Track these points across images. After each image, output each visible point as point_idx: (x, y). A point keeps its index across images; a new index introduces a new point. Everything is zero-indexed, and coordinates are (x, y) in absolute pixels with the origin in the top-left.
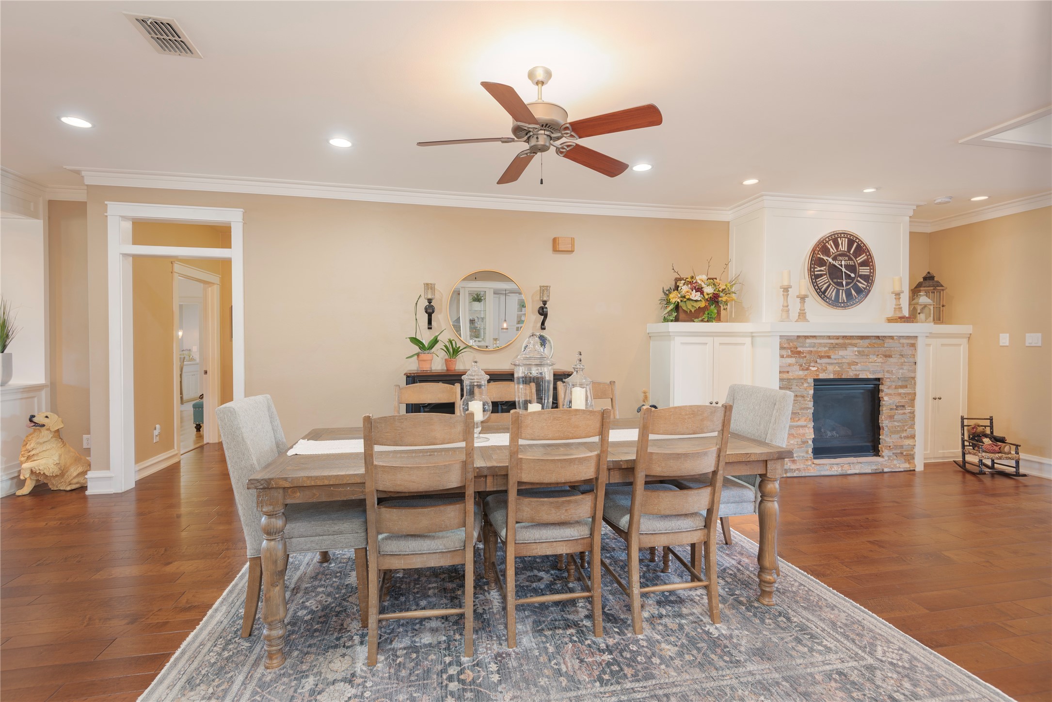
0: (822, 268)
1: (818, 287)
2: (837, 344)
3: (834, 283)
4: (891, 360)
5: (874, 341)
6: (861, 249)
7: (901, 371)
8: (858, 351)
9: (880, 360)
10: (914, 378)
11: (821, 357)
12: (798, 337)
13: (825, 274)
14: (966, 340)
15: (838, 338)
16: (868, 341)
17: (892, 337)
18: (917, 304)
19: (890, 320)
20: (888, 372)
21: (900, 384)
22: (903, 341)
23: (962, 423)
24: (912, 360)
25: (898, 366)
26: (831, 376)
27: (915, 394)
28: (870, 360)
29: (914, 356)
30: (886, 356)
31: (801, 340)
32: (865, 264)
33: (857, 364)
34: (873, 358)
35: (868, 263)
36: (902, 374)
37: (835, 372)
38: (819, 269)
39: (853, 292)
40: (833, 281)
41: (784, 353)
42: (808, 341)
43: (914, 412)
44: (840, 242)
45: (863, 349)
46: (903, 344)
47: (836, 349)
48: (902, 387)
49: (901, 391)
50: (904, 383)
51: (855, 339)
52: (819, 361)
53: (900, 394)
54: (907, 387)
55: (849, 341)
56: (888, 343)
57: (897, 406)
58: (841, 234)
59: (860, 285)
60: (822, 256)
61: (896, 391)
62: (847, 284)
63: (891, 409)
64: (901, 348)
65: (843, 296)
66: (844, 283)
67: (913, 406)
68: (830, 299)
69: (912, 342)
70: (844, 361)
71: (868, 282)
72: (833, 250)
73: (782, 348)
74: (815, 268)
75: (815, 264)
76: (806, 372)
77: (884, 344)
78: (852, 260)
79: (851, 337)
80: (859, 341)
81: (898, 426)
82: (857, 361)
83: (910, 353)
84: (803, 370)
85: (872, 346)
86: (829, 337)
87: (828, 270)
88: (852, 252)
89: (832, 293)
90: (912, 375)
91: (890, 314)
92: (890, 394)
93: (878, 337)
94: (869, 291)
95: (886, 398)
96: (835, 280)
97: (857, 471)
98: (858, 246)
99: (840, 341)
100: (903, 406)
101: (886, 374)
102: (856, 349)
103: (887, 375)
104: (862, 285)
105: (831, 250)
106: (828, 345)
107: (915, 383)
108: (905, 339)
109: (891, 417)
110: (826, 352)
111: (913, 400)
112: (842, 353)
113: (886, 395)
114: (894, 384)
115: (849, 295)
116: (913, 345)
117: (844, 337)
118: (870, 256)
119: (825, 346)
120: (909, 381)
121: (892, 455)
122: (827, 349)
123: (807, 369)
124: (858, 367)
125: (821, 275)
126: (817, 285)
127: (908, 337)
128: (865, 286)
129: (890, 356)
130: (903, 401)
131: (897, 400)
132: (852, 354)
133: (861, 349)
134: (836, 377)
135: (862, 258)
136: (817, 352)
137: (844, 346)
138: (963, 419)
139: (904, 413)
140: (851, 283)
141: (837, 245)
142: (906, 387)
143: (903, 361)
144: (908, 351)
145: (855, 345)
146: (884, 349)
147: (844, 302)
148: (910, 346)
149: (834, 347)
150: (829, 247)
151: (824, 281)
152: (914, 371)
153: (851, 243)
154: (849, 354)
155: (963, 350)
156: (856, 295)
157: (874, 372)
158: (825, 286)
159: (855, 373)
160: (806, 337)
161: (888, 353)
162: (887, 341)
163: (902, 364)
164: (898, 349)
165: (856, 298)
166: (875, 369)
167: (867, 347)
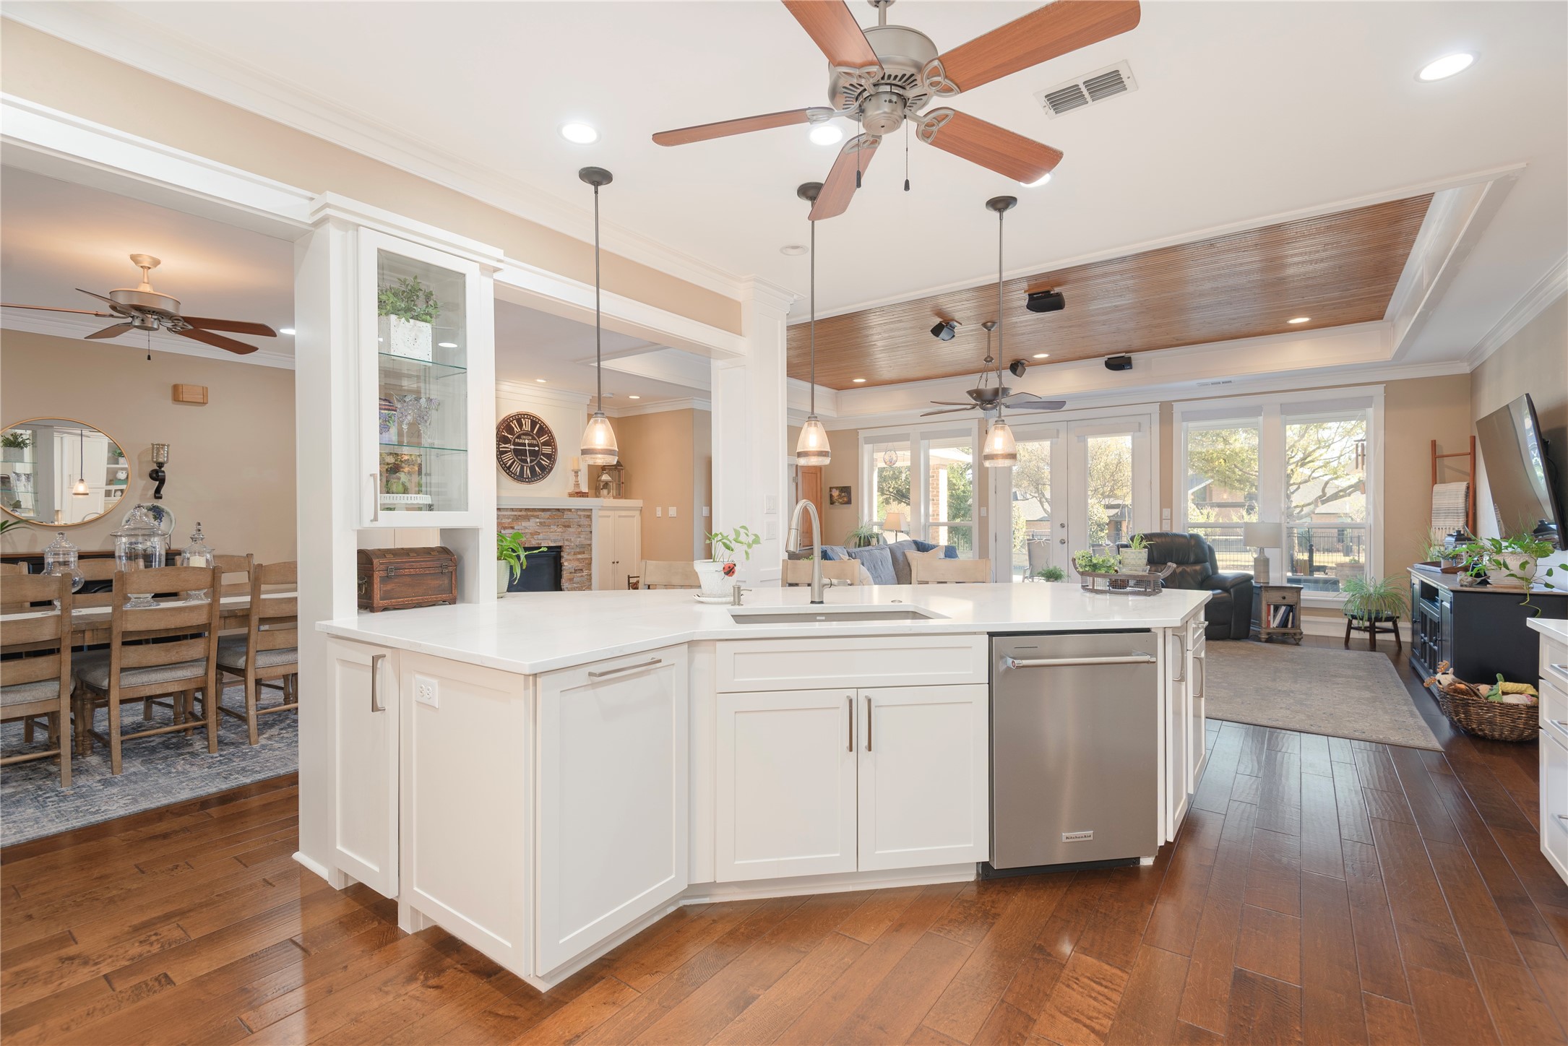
0: (507, 446)
2: (520, 516)
3: (518, 459)
4: (570, 529)
5: (554, 513)
6: (544, 430)
7: (579, 539)
8: (540, 522)
9: (559, 530)
10: (590, 545)
11: (505, 528)
13: (510, 451)
14: (638, 512)
15: (521, 510)
16: (549, 513)
17: (570, 510)
18: (600, 481)
19: (571, 495)
20: (567, 540)
21: (578, 550)
22: (579, 513)
23: (629, 581)
24: (588, 529)
25: (576, 535)
27: (591, 558)
28: (552, 530)
29: (590, 526)
30: (565, 526)
32: (546, 444)
33: (539, 533)
34: (554, 528)
35: (551, 442)
36: (580, 542)
38: (503, 446)
39: (537, 469)
43: (591, 574)
44: (524, 423)
45: (545, 520)
46: (580, 515)
47: (519, 520)
48: (580, 553)
49: (580, 556)
50: (581, 550)
51: (536, 511)
53: (578, 559)
54: (584, 553)
55: (531, 513)
56: (567, 515)
57: (576, 570)
58: (524, 415)
59: (543, 462)
60: (506, 434)
61: (575, 557)
62: (531, 461)
63: (571, 573)
64: (579, 519)
65: (527, 472)
66: (529, 460)
67: (590, 570)
68: (515, 475)
69: (589, 514)
70: (527, 531)
71: (550, 460)
72: (517, 429)
74: (500, 445)
75: (500, 441)
77: (563, 515)
78: (536, 439)
79: (534, 510)
80: (540, 513)
82: (539, 531)
83: (587, 523)
85: (551, 517)
86: (512, 510)
87: (513, 447)
88: (535, 432)
89: (516, 468)
90: (589, 542)
91: (571, 489)
92: (570, 560)
93: (558, 510)
94: (552, 468)
95: (566, 564)
96: (520, 457)
98: (541, 427)
99: (523, 513)
100: (581, 570)
101: (565, 542)
102: (538, 520)
103: (567, 543)
104: (545, 462)
105: (515, 429)
107: (591, 550)
108: (582, 511)
109: (571, 580)
110: (509, 523)
111: (590, 564)
112: (525, 524)
113: (566, 560)
114: (572, 550)
115: (532, 470)
116: (589, 517)
117: (527, 509)
118: (552, 437)
119: (508, 518)
120: (586, 548)
122: (510, 520)
124: (541, 536)
125: (506, 452)
126: (502, 461)
127: (584, 510)
128: (548, 464)
129: (569, 527)
130: (580, 566)
131: (576, 564)
132: (534, 525)
133: (542, 520)
135: (544, 439)
137: (527, 518)
138: (629, 577)
139: (582, 576)
140: (535, 460)
141: (521, 425)
143: (580, 530)
144: (584, 522)
145: (537, 517)
146: (563, 520)
147: (528, 478)
148: (586, 518)
149: (517, 518)
150: (514, 426)
151: (508, 458)
152: (591, 539)
153: (534, 423)
154: (531, 525)
155: (636, 521)
156: (539, 471)
157: (555, 541)
158: (510, 462)
159: (538, 542)
161: (567, 524)
162: (566, 513)
163: (579, 533)
164: (576, 520)
165: (540, 474)
166: (556, 537)
167: (549, 518)
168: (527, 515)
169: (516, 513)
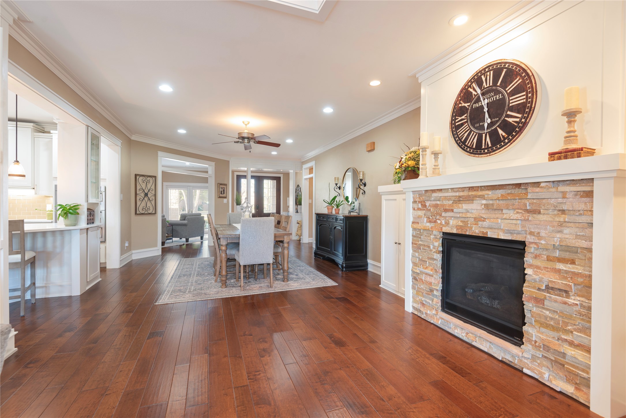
0: (463, 117)
1: (459, 138)
2: (460, 197)
3: (476, 128)
4: (540, 217)
5: (511, 191)
6: (512, 73)
7: (558, 235)
8: (485, 205)
11: (446, 211)
12: (426, 191)
13: (467, 122)
15: (463, 189)
17: (537, 184)
20: (531, 233)
21: (557, 254)
22: (564, 188)
24: (584, 219)
25: (553, 226)
26: (455, 231)
27: (590, 276)
28: (505, 216)
29: (589, 212)
31: (428, 194)
33: (484, 220)
34: (511, 214)
35: (525, 86)
36: (560, 241)
37: (458, 227)
38: (460, 118)
39: (500, 132)
40: (474, 127)
41: (416, 206)
42: (435, 195)
44: (483, 79)
45: (492, 202)
47: (461, 202)
48: (560, 260)
49: (561, 266)
51: (483, 190)
52: (443, 214)
53: (559, 271)
55: (474, 193)
56: (535, 193)
57: (549, 287)
58: (485, 69)
59: (510, 120)
60: (463, 104)
61: (550, 265)
62: (493, 124)
63: (537, 288)
64: (560, 200)
65: (487, 141)
66: (489, 124)
68: (472, 148)
69: (587, 189)
70: (469, 215)
71: (523, 113)
72: (476, 92)
73: (415, 202)
74: (456, 119)
75: (456, 116)
76: (433, 225)
77: (526, 194)
78: (500, 93)
79: (479, 188)
80: (487, 192)
81: (552, 319)
83: (582, 206)
84: (430, 222)
85: (503, 198)
86: (453, 190)
87: (469, 116)
88: (498, 84)
89: (472, 140)
90: (584, 244)
92: (538, 267)
93: (519, 185)
94: (527, 124)
96: (477, 125)
97: (486, 350)
98: (509, 71)
99: (465, 193)
100: (563, 291)
101: (528, 236)
102: (484, 202)
104: (515, 118)
105: (474, 92)
106: (453, 198)
108: (568, 185)
109: (539, 301)
110: (450, 205)
112: (465, 206)
113: (531, 266)
114: (545, 253)
115: (495, 136)
116: (590, 194)
117: (471, 188)
119: (449, 200)
121: (541, 356)
122: (451, 202)
123: (435, 222)
124: (486, 224)
125: (462, 124)
126: (458, 136)
128: (518, 120)
130: (560, 282)
131: (549, 278)
132: (479, 208)
133: (489, 202)
134: (460, 232)
135: (514, 85)
136: (443, 205)
137: (470, 199)
141: (480, 85)
142: (573, 262)
143: (562, 219)
144: (575, 204)
145: (482, 197)
147: (488, 148)
148: (582, 197)
149: (459, 200)
150: (471, 90)
151: (465, 130)
153: (497, 73)
154: (475, 208)
156: (504, 134)
158: (465, 135)
159: (482, 230)
160: (433, 191)
161: (532, 208)
162: (530, 189)
163: (561, 224)
164: (552, 201)
165: (505, 139)
166: (513, 228)
167: (498, 199)
168: (469, 196)
169: (457, 194)
